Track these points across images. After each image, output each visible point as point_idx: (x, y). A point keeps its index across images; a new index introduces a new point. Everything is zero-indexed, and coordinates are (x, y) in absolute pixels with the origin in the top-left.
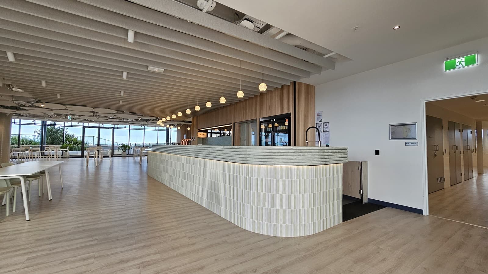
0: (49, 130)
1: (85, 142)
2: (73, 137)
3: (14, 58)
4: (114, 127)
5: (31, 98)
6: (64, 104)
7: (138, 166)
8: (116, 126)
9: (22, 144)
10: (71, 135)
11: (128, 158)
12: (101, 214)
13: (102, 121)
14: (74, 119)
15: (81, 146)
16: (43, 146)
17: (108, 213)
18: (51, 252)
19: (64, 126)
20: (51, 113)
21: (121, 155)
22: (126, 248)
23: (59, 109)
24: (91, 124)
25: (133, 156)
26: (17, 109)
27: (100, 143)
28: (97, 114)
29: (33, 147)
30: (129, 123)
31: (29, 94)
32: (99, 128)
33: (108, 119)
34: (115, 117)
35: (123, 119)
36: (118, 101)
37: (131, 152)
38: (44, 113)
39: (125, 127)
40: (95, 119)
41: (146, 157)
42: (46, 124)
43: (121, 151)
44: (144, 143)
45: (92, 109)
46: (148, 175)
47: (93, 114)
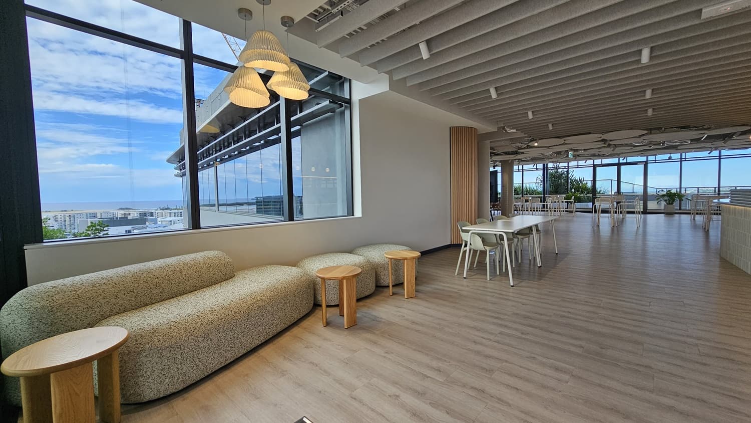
0: (552, 174)
1: (598, 190)
2: (581, 182)
3: (495, 92)
4: (647, 161)
5: (526, 137)
6: (561, 136)
7: (701, 234)
8: (651, 158)
9: (526, 195)
10: (579, 180)
11: (680, 217)
12: (600, 307)
13: (622, 153)
14: (578, 156)
15: (592, 195)
16: (546, 196)
17: (613, 310)
18: (523, 336)
19: (568, 168)
20: (549, 152)
21: (663, 211)
22: (630, 390)
23: (557, 145)
24: (606, 161)
25: (689, 213)
26: (516, 153)
27: (622, 190)
28: (610, 143)
29: (532, 197)
30: (679, 148)
31: (522, 132)
32: (619, 165)
33: (632, 148)
34: (646, 142)
35: (663, 144)
36: (644, 111)
37: (687, 206)
38: (542, 154)
39: (670, 158)
40: (609, 151)
41: (720, 217)
42: (547, 168)
43: (663, 203)
44: (719, 187)
45: (601, 135)
46: (720, 255)
47: (605, 144)
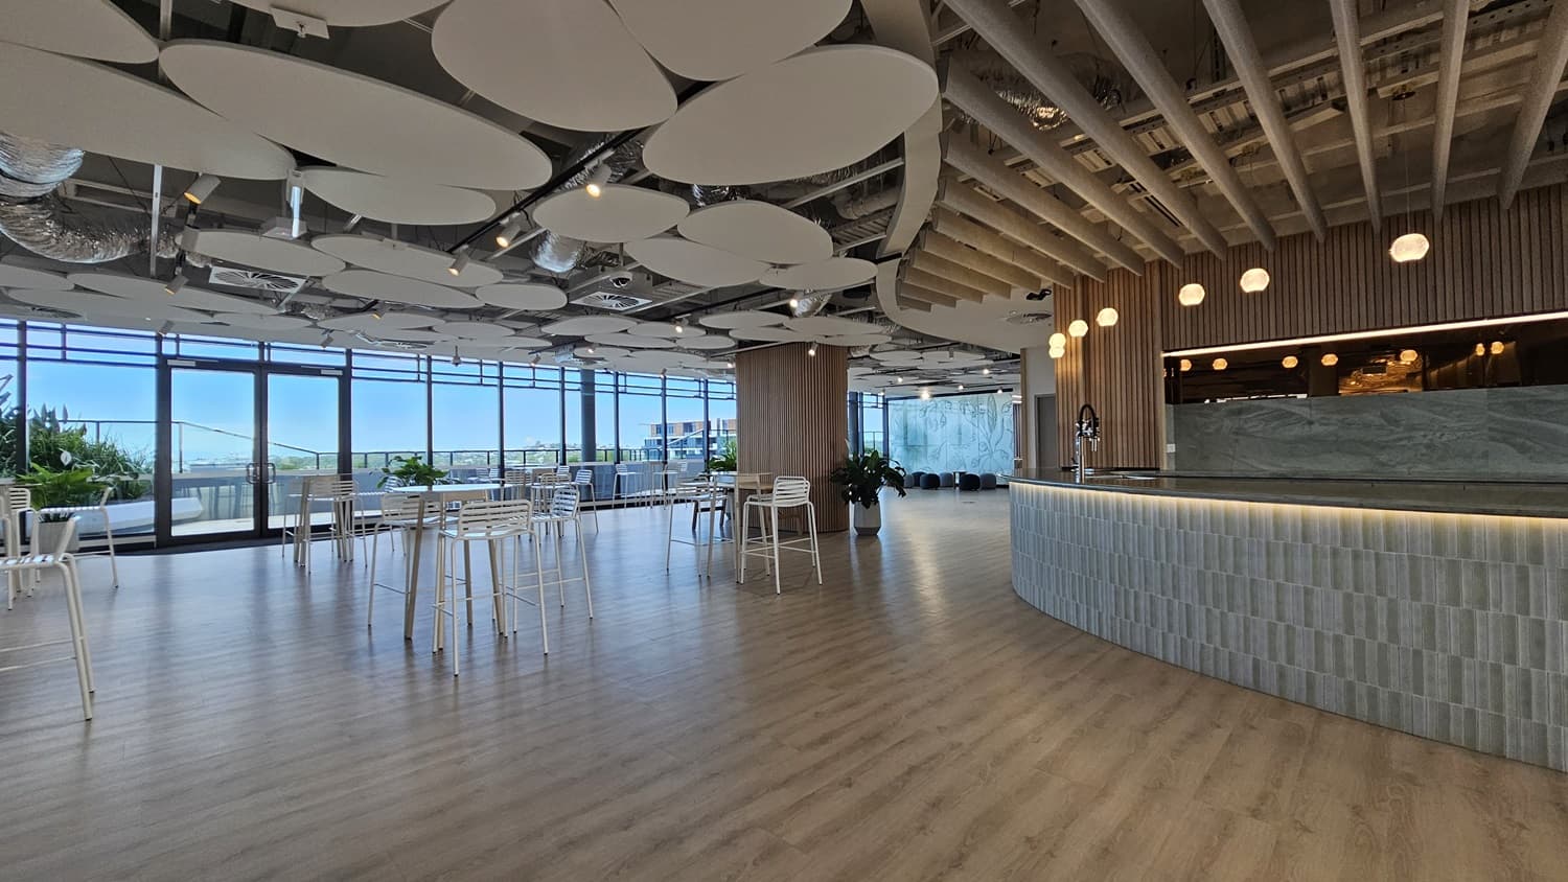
4: (351, 368)
10: (40, 415)
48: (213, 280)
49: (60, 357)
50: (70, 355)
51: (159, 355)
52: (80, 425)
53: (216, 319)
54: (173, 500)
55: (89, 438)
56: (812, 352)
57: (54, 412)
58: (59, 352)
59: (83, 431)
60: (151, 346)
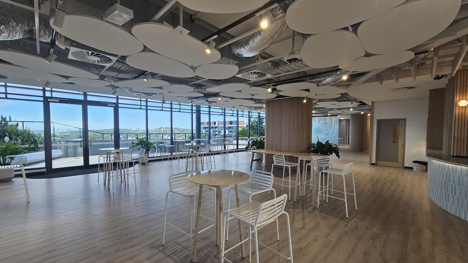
48: (70, 57)
49: (5, 97)
50: (9, 96)
51: (44, 96)
52: (16, 123)
53: (70, 80)
54: (52, 151)
55: (20, 127)
56: (305, 101)
57: (6, 118)
58: (4, 95)
59: (17, 125)
60: (41, 93)
